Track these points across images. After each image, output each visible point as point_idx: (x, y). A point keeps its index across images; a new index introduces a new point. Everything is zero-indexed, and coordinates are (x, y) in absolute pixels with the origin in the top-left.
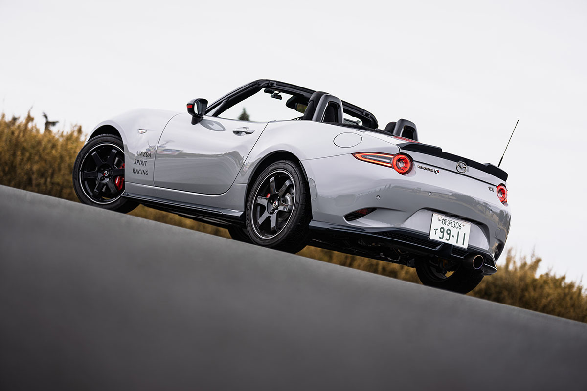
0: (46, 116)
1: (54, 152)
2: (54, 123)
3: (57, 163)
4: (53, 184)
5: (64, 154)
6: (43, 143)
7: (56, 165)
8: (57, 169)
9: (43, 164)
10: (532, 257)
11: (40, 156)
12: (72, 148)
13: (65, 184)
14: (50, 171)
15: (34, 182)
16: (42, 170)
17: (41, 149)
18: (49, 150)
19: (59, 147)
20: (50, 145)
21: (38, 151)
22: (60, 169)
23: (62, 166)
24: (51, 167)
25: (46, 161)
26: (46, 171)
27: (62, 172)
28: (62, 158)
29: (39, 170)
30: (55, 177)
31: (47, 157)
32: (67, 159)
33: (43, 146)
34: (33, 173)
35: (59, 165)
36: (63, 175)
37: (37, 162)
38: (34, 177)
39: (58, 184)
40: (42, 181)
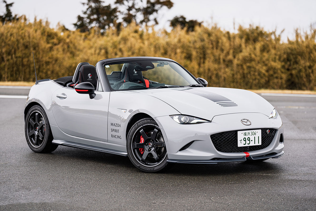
0: (5, 2)
1: (12, 38)
2: (11, 5)
3: (16, 44)
4: (16, 57)
5: (19, 38)
6: (5, 34)
7: (15, 46)
8: (16, 48)
9: (8, 47)
10: (311, 31)
11: (5, 43)
12: (22, 33)
13: (24, 56)
14: (13, 50)
15: (5, 59)
16: (8, 51)
17: (4, 38)
18: (9, 38)
19: (15, 35)
20: (9, 34)
21: (3, 40)
22: (18, 48)
23: (19, 45)
24: (13, 48)
25: (9, 45)
26: (11, 51)
27: (20, 49)
28: (18, 40)
29: (6, 51)
30: (17, 53)
31: (10, 43)
32: (21, 41)
33: (5, 36)
34: (3, 54)
35: (17, 45)
36: (22, 51)
37: (4, 46)
38: (5, 56)
39: (20, 57)
40: (10, 57)
